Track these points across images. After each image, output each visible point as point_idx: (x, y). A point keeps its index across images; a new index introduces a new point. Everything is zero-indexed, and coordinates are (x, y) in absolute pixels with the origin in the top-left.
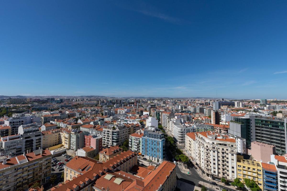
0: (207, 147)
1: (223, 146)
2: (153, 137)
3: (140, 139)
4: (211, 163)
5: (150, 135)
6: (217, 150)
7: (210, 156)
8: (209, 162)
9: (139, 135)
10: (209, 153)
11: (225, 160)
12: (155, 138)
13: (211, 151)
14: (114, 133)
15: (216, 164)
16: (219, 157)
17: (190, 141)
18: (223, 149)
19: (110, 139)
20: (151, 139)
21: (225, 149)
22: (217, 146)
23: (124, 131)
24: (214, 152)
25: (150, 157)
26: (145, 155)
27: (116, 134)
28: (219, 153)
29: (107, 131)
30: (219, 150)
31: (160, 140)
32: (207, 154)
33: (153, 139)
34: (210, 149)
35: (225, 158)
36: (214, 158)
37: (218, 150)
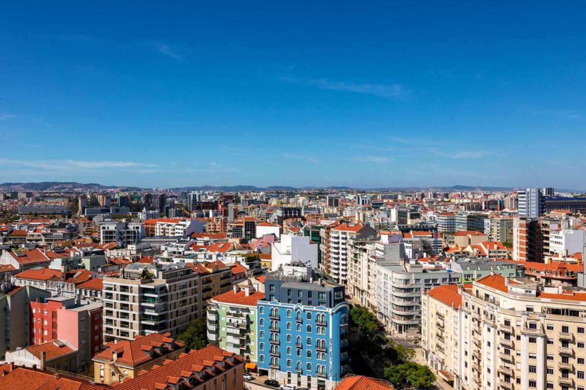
0: (507, 323)
1: (565, 317)
2: (299, 301)
3: (252, 313)
4: (518, 381)
5: (289, 294)
6: (544, 332)
7: (517, 359)
8: (513, 381)
9: (248, 298)
10: (513, 348)
11: (570, 368)
12: (310, 303)
13: (522, 337)
14: (146, 295)
15: (537, 385)
16: (552, 358)
17: (442, 312)
18: (565, 329)
19: (134, 319)
20: (294, 306)
21: (573, 329)
22: (542, 319)
23: (184, 287)
24: (532, 340)
25: (289, 376)
26: (269, 370)
27: (156, 296)
28: (548, 345)
29: (118, 289)
30: (550, 334)
31: (331, 310)
32: (507, 352)
33: (302, 308)
34: (517, 333)
35: (572, 361)
36: (532, 362)
37: (548, 332)
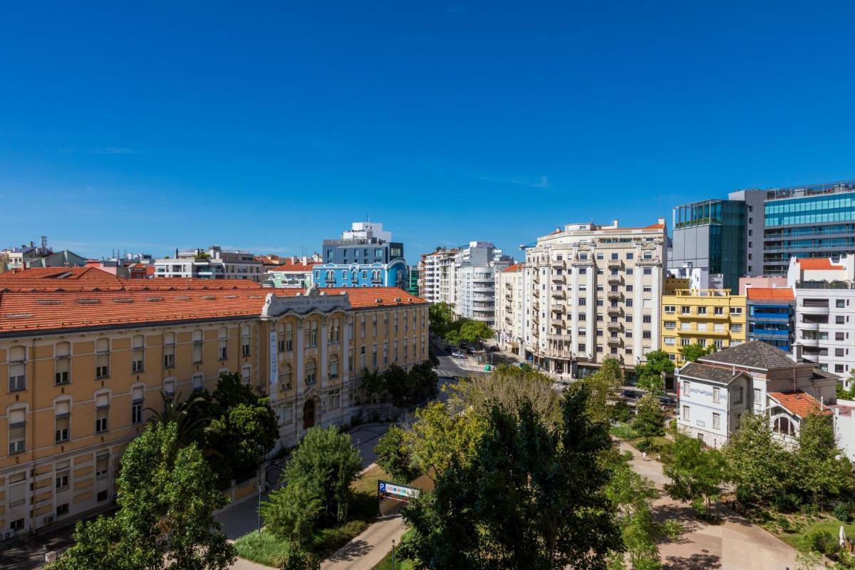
0: (559, 258)
1: (614, 245)
2: (356, 261)
3: (308, 279)
4: (569, 317)
5: (345, 255)
6: (594, 261)
7: (568, 293)
8: (564, 317)
9: (305, 266)
10: (565, 283)
11: (619, 295)
12: (366, 262)
13: (573, 269)
14: (200, 273)
15: (587, 317)
16: (601, 289)
17: (510, 282)
18: (615, 256)
20: (350, 267)
21: (622, 255)
22: (592, 248)
24: (583, 271)
27: (210, 273)
28: (599, 276)
29: (171, 269)
30: (600, 264)
31: (386, 265)
32: (559, 288)
33: (358, 266)
34: (569, 266)
35: (621, 289)
36: (582, 294)
37: (598, 262)
